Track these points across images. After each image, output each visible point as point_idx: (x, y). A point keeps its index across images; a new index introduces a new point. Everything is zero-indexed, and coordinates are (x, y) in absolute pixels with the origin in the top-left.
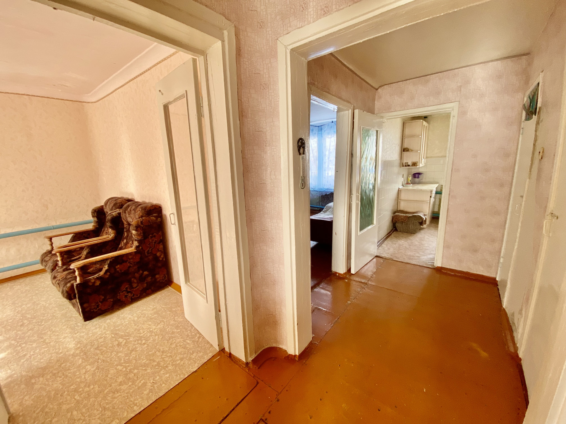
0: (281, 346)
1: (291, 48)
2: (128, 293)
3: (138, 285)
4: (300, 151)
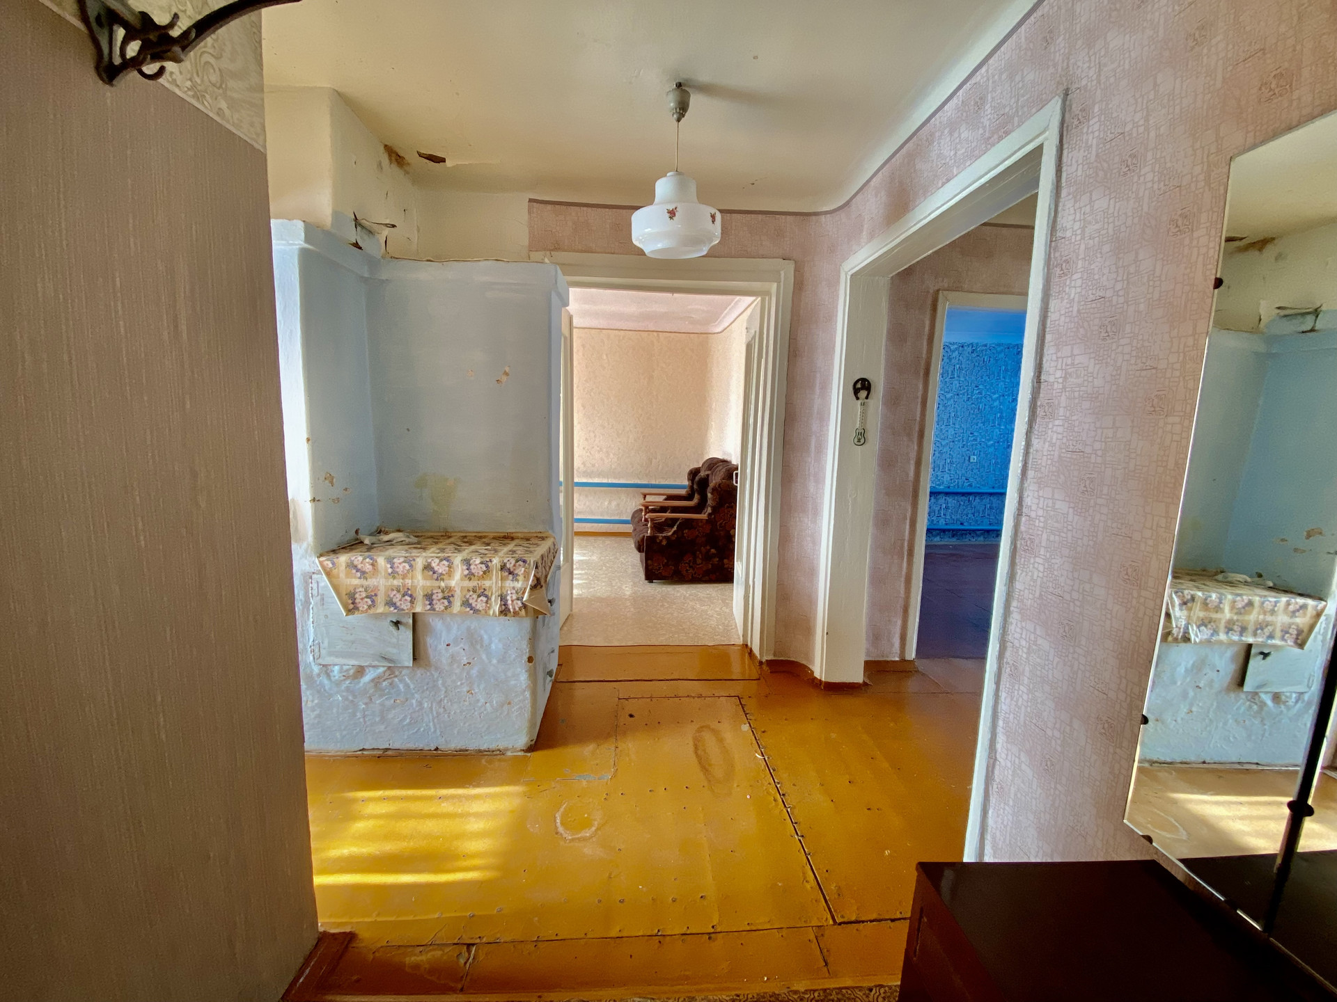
1: (850, 273)
2: (690, 567)
3: (702, 563)
4: (859, 395)
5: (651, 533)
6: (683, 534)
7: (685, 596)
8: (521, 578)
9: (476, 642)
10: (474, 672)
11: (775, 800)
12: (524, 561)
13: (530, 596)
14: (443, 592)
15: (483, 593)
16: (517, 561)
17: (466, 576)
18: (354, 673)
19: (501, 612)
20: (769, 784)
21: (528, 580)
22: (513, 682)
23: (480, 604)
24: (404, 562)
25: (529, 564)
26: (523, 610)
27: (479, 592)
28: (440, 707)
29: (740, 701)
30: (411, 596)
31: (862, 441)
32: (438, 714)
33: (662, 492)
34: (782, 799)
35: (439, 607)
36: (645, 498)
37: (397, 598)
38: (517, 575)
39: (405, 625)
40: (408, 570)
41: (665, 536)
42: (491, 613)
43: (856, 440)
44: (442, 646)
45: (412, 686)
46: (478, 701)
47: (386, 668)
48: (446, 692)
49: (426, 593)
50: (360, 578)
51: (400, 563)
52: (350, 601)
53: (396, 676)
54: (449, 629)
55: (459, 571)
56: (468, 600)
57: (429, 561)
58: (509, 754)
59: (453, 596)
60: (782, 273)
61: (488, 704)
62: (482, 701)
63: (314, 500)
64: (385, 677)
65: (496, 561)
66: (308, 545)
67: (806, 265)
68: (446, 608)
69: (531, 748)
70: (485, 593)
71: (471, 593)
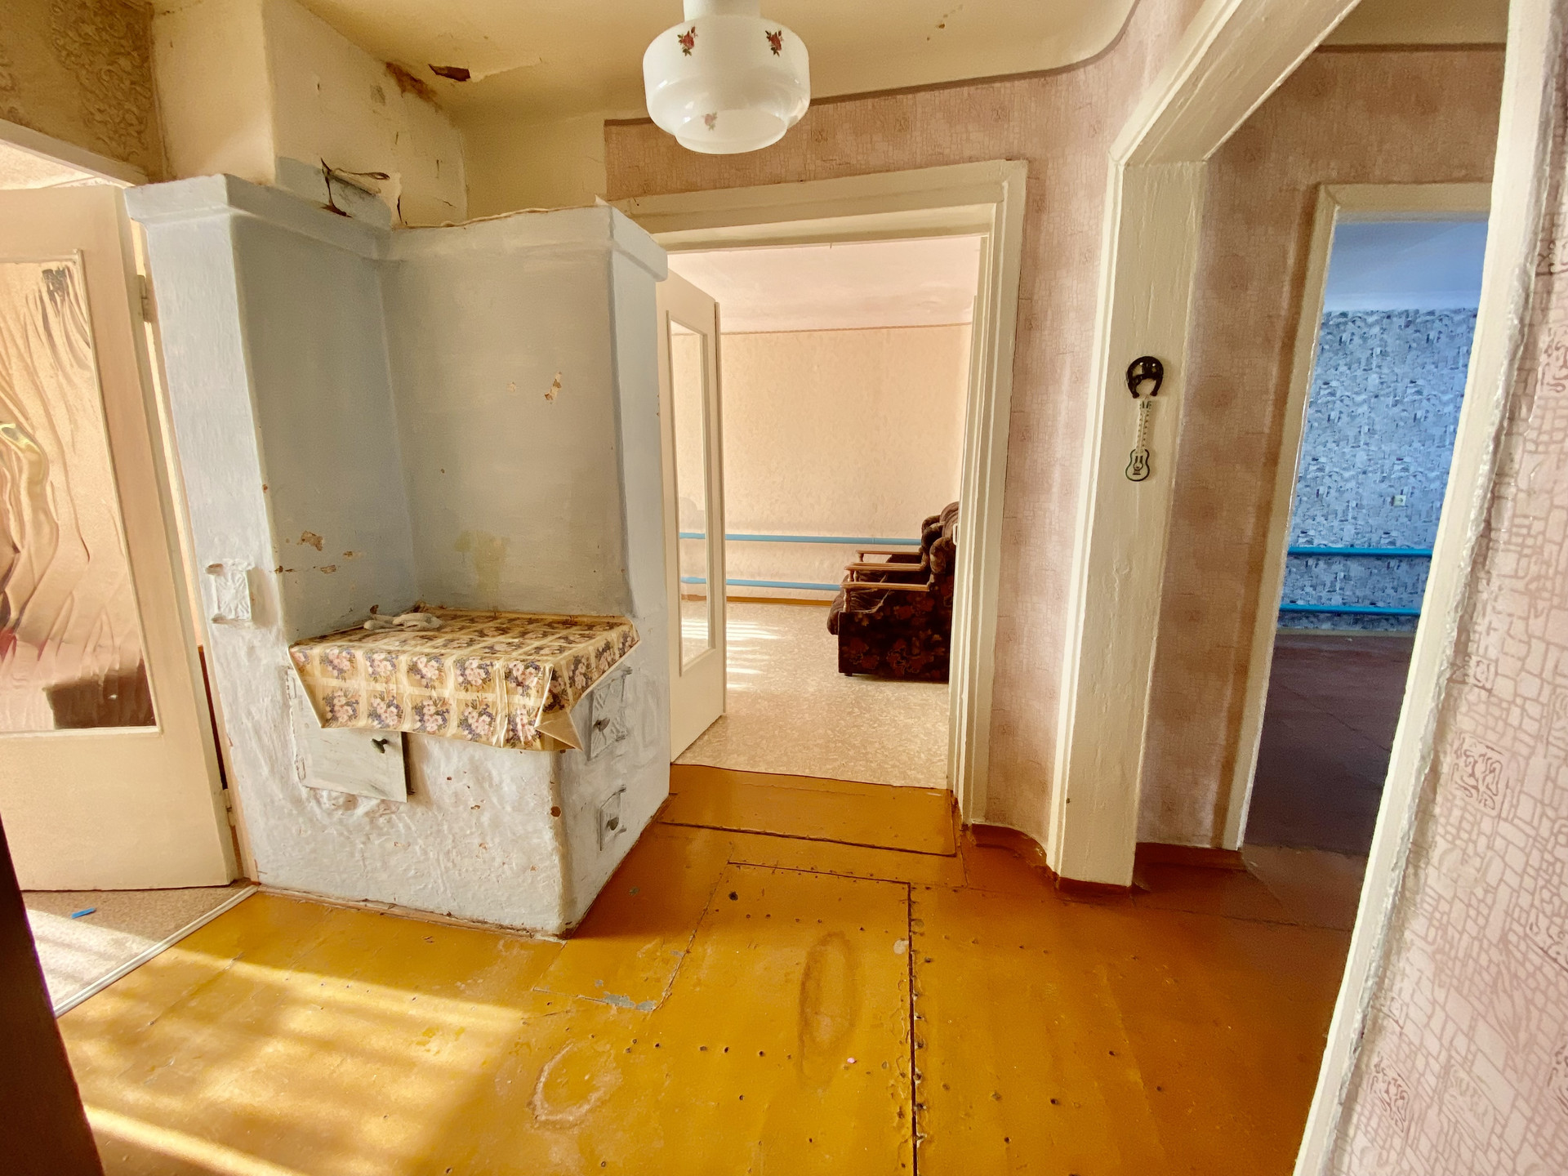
0: (1043, 845)
1: (1124, 161)
2: (903, 658)
3: (919, 654)
4: (1139, 389)
5: (847, 608)
6: (892, 611)
7: (888, 700)
8: (533, 692)
9: (483, 778)
10: (485, 819)
11: (901, 1115)
12: (537, 668)
13: (542, 721)
14: (435, 704)
15: (485, 711)
16: (527, 667)
17: (460, 684)
18: (344, 803)
19: (508, 741)
20: (903, 1075)
21: (543, 694)
22: (535, 841)
23: (480, 725)
24: (386, 659)
25: (544, 673)
26: (538, 740)
27: (481, 708)
28: (448, 860)
29: (909, 892)
30: (397, 707)
31: (1144, 472)
32: (447, 870)
33: (885, 550)
34: (914, 1113)
35: (431, 726)
36: (862, 556)
37: (381, 708)
38: (528, 687)
39: (394, 746)
40: (391, 671)
41: (867, 614)
42: (494, 740)
43: (1131, 470)
44: (443, 780)
45: (413, 828)
46: (494, 859)
47: (379, 801)
48: (453, 841)
49: (415, 704)
50: (337, 678)
51: (381, 661)
52: (328, 709)
53: (393, 813)
54: (448, 758)
55: (452, 678)
56: (466, 720)
57: (415, 659)
58: (539, 937)
59: (448, 711)
60: (1005, 184)
61: (506, 866)
62: (498, 861)
63: (280, 569)
64: (381, 812)
65: (499, 666)
66: (279, 631)
67: (1050, 165)
68: (440, 727)
69: (568, 934)
70: (488, 710)
71: (470, 709)
